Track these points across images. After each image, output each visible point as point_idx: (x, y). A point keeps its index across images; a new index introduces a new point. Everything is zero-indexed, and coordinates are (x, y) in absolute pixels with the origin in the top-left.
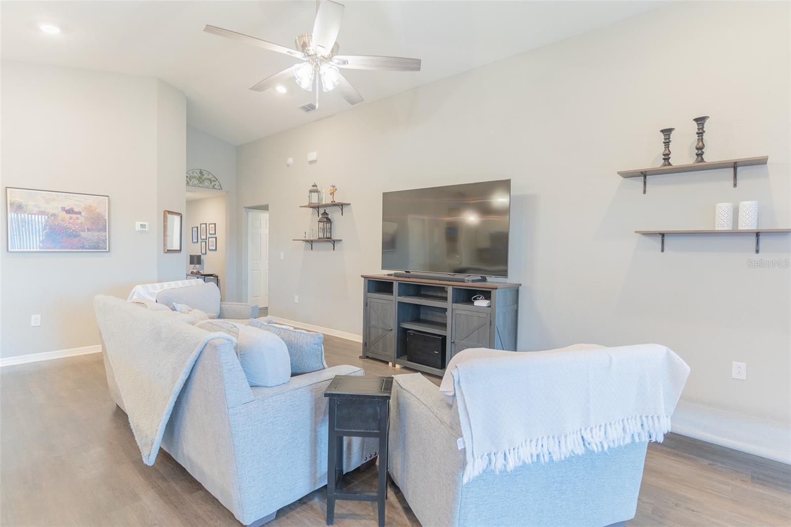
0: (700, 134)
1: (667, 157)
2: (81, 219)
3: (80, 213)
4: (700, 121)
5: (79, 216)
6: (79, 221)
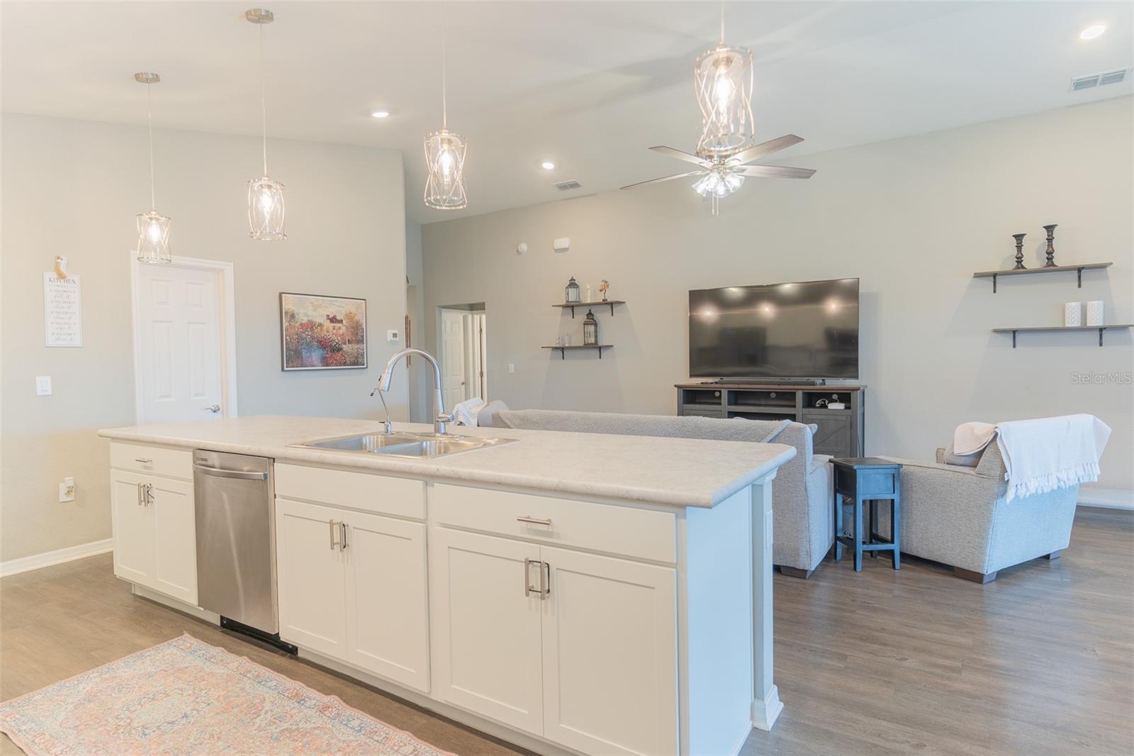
0: (1050, 240)
1: (1019, 260)
2: (343, 330)
3: (341, 321)
4: (1050, 229)
5: (341, 325)
6: (341, 332)
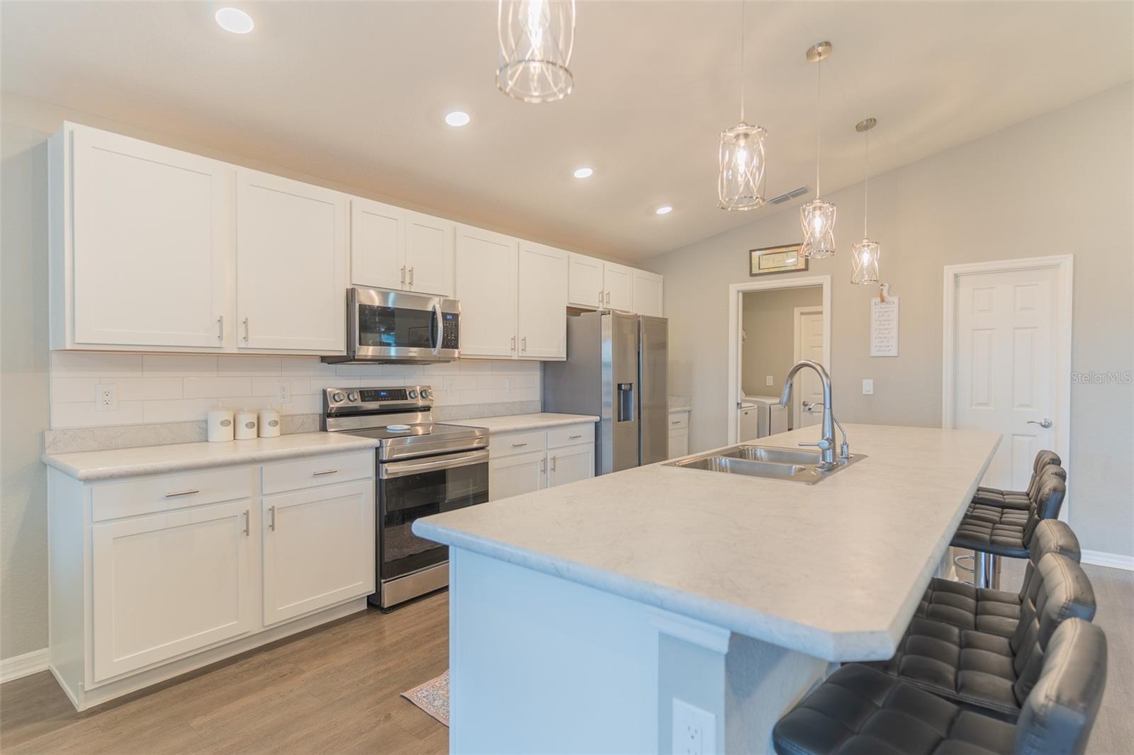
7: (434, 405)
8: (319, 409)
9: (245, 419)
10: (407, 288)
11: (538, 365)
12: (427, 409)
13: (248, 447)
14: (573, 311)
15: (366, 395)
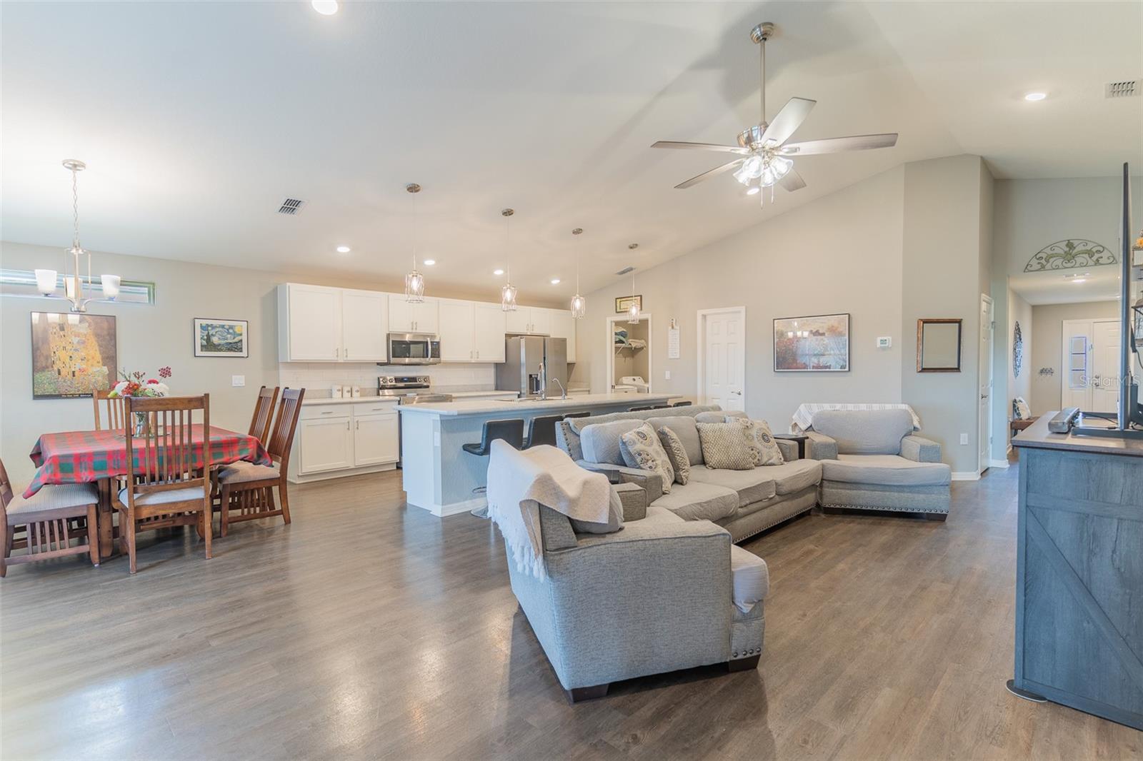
7: (431, 385)
8: (377, 387)
9: (346, 389)
10: (414, 331)
11: (493, 365)
12: (428, 387)
13: (347, 397)
14: (508, 336)
15: (397, 380)
